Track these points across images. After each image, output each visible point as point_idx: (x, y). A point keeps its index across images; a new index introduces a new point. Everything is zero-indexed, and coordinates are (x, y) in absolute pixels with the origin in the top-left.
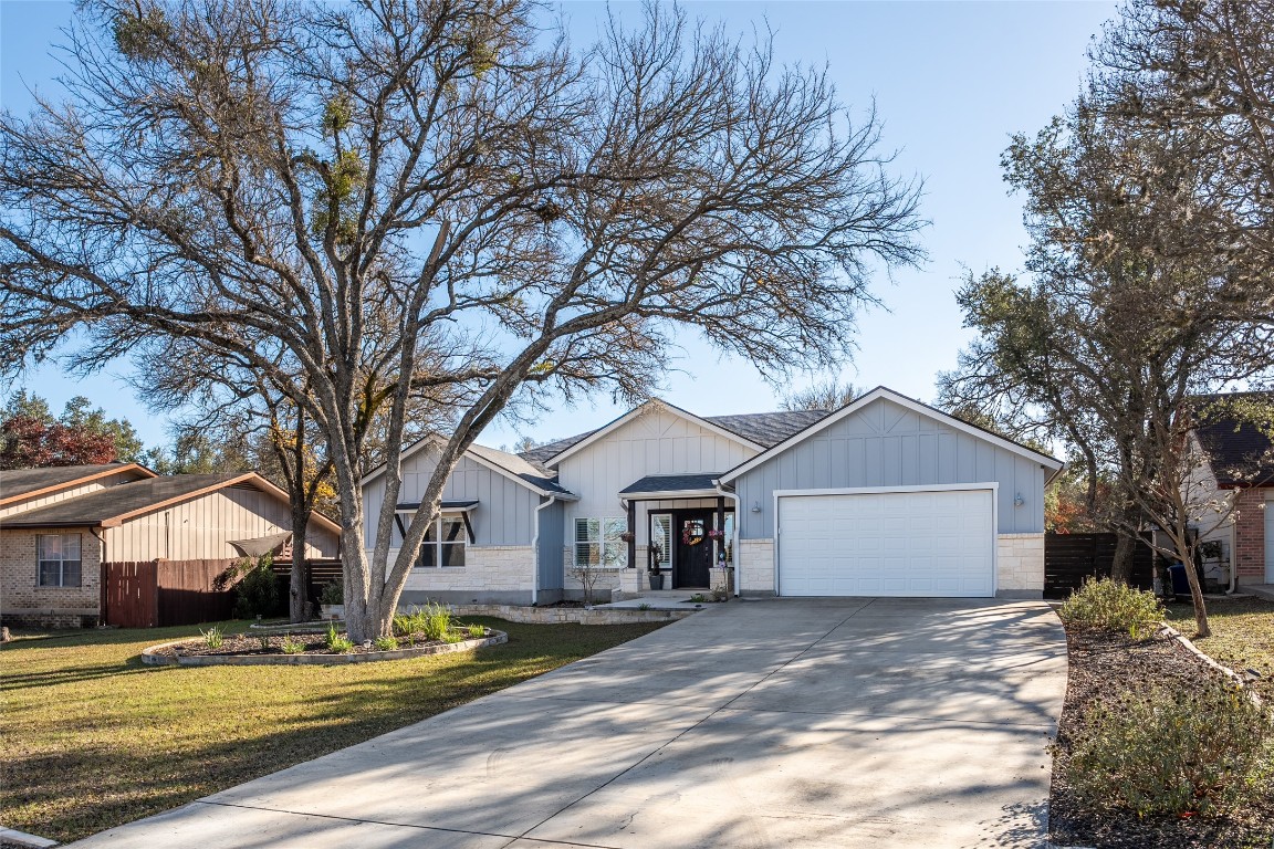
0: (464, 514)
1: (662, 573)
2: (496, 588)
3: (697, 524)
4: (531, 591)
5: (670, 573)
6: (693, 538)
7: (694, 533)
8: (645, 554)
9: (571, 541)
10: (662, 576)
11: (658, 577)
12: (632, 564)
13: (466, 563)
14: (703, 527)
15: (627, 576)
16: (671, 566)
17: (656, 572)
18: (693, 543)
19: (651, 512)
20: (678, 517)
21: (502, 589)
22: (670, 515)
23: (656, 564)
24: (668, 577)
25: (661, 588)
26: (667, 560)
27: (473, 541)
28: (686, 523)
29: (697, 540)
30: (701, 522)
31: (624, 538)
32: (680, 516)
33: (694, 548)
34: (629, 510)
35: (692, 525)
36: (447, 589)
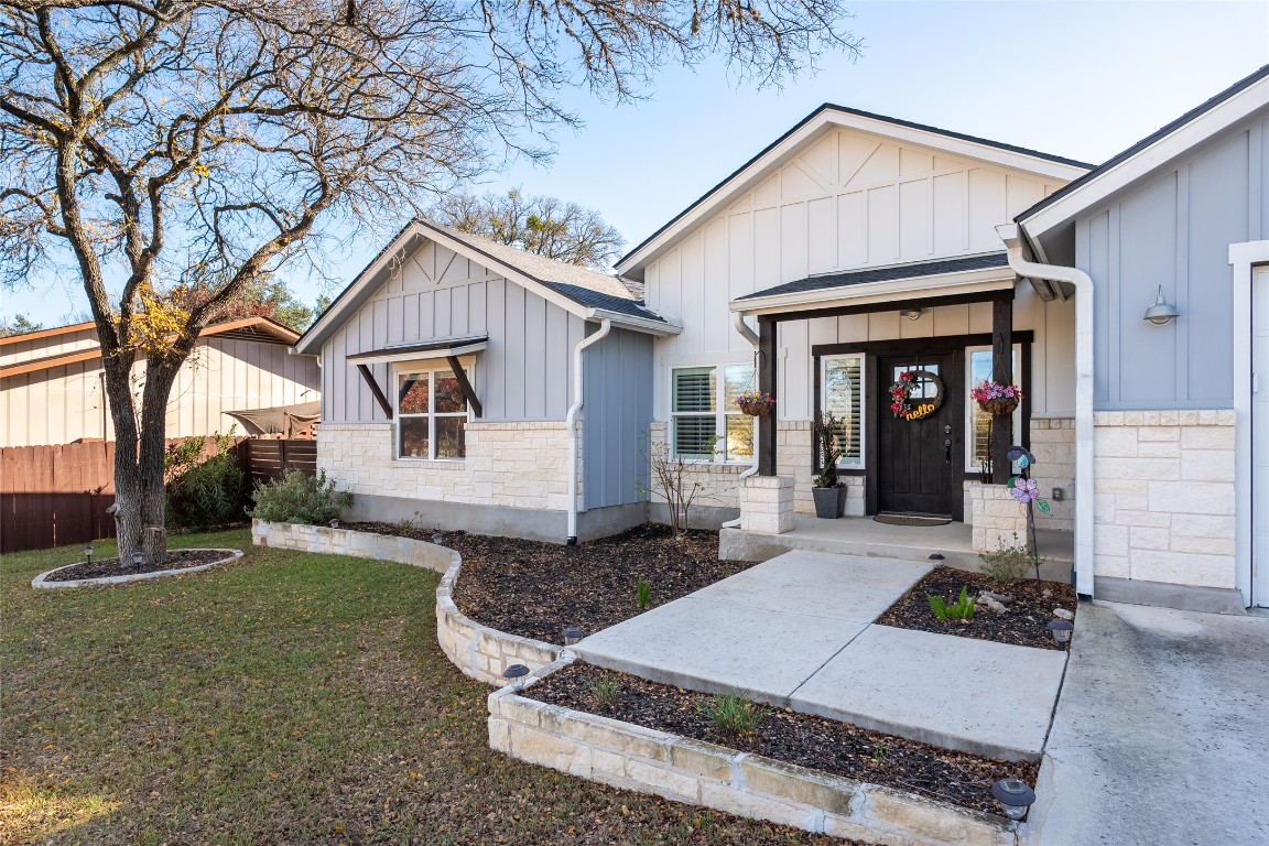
0: (453, 360)
1: (842, 479)
2: (510, 502)
3: (924, 374)
4: (566, 513)
5: (859, 480)
6: (915, 404)
7: (916, 393)
8: (806, 439)
9: (665, 412)
10: (843, 487)
11: (834, 490)
12: (768, 465)
13: (467, 453)
14: (941, 380)
15: (752, 493)
16: (862, 465)
17: (829, 478)
18: (916, 414)
19: (819, 351)
20: (879, 360)
21: (520, 504)
22: (862, 356)
23: (830, 459)
24: (857, 489)
25: (840, 514)
26: (855, 453)
27: (478, 413)
28: (899, 371)
29: (924, 410)
30: (933, 369)
31: (745, 405)
32: (883, 356)
33: (916, 428)
34: (762, 341)
35: (913, 378)
36: (438, 497)
